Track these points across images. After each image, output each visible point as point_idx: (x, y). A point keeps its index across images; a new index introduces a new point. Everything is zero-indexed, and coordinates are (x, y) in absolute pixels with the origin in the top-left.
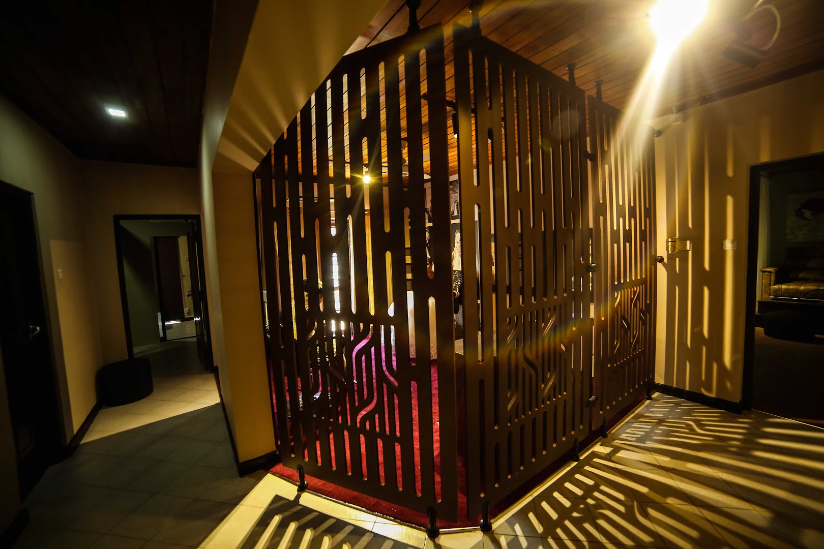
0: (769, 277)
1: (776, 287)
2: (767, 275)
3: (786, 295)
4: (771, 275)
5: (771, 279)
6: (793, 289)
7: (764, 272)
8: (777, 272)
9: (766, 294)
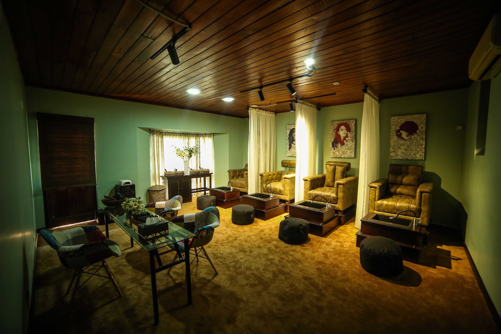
0: (374, 192)
1: (379, 202)
2: (374, 190)
3: (386, 211)
4: (376, 190)
5: (375, 194)
6: (391, 206)
7: (371, 187)
8: (380, 188)
9: (372, 208)
